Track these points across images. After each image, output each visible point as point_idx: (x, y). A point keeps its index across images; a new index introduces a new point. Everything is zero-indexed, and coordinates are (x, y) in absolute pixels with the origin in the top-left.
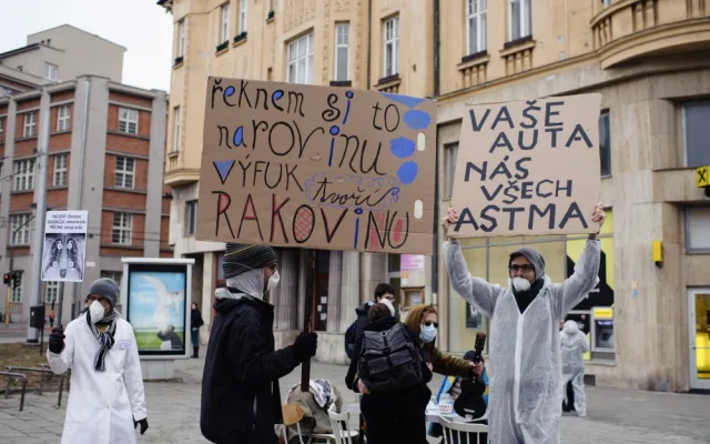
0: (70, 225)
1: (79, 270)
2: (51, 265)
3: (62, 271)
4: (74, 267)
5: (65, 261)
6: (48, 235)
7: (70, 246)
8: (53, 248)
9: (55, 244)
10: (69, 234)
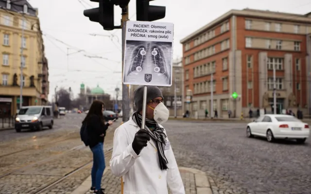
0: (153, 34)
1: (166, 75)
2: (134, 69)
3: (146, 75)
4: (161, 72)
5: (149, 67)
6: (129, 42)
7: (155, 53)
8: (135, 54)
9: (137, 51)
10: (153, 42)
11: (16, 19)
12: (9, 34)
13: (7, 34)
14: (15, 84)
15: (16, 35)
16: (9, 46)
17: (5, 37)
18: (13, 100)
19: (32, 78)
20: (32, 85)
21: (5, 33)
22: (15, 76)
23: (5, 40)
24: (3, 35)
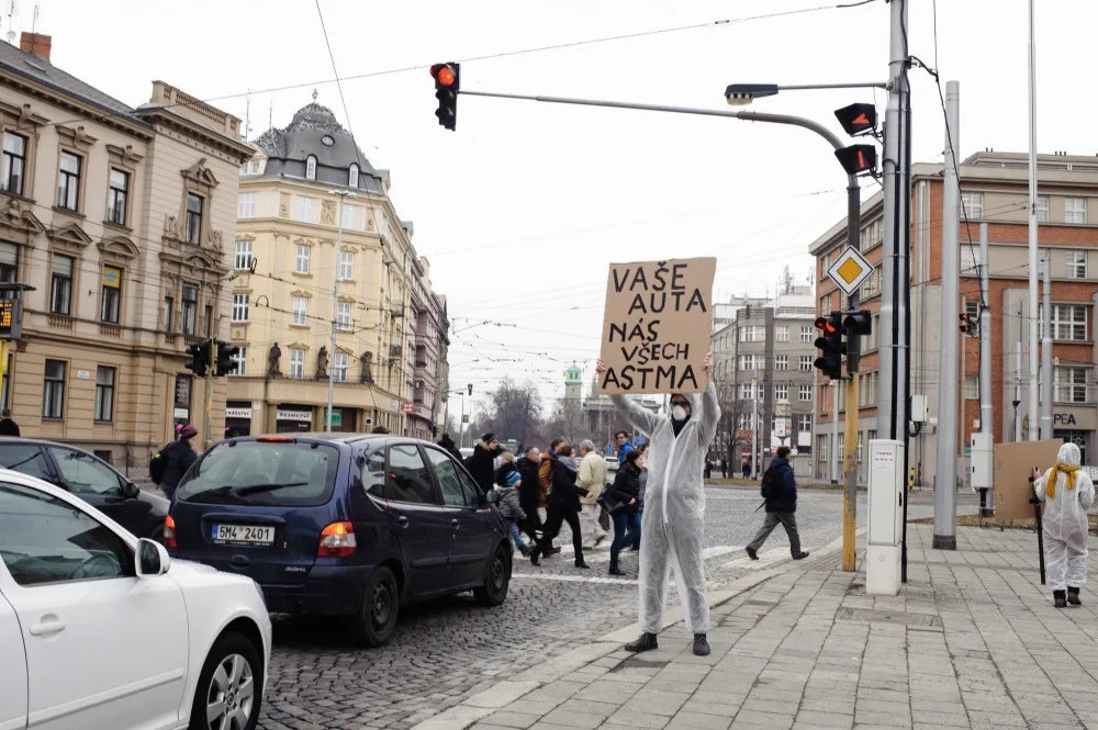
11: (328, 205)
12: (310, 246)
13: (304, 245)
14: (321, 376)
15: (326, 245)
16: (309, 276)
17: (300, 252)
18: (315, 417)
19: (366, 358)
20: (366, 379)
21: (299, 243)
22: (322, 353)
23: (299, 260)
24: (294, 248)
